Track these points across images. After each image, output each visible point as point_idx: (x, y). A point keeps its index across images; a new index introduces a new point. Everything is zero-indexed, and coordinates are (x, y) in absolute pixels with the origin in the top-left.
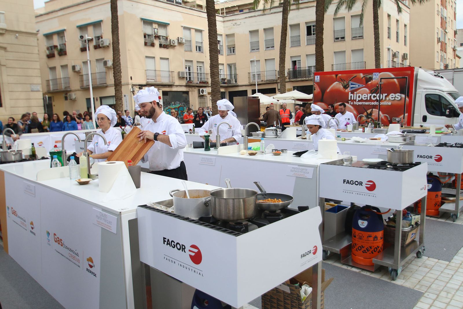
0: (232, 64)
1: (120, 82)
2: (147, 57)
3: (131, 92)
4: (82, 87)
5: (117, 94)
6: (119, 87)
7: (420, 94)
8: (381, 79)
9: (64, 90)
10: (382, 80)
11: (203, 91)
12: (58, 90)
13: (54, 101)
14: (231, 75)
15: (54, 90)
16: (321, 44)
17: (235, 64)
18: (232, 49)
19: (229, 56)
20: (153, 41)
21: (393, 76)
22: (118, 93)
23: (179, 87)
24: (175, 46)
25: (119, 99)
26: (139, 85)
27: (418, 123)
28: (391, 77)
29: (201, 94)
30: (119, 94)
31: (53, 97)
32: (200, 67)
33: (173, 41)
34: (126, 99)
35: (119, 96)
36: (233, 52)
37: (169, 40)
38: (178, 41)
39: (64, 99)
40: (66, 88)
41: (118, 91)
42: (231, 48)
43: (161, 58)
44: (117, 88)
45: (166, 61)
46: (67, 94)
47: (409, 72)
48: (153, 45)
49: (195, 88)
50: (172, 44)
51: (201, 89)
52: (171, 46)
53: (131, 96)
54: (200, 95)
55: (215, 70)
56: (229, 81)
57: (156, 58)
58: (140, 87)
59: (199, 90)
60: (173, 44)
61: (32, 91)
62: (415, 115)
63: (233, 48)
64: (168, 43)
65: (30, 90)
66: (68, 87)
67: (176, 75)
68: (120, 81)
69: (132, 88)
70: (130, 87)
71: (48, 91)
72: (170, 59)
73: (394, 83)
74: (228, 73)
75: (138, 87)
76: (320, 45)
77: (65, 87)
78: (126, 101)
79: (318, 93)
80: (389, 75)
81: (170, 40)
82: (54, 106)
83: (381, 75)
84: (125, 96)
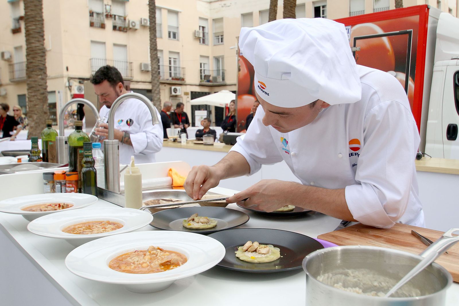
0: (219, 57)
2: (93, 42)
3: (67, 87)
7: (442, 71)
8: (355, 39)
10: (358, 42)
11: (175, 90)
14: (218, 70)
17: (223, 57)
18: (220, 37)
19: (215, 47)
20: (104, 21)
21: (380, 32)
23: (140, 83)
24: (136, 30)
26: (80, 79)
27: (435, 142)
28: (377, 33)
29: (173, 93)
32: (174, 59)
33: (133, 22)
34: (60, 97)
36: (222, 42)
37: (127, 21)
38: (141, 23)
42: (218, 36)
43: (115, 45)
45: (122, 49)
47: (416, 18)
48: (103, 26)
49: (165, 86)
50: (131, 26)
51: (173, 87)
52: (130, 29)
53: (66, 93)
54: (172, 95)
56: (215, 79)
57: (107, 44)
58: (81, 80)
59: (171, 88)
60: (133, 26)
62: (429, 122)
63: (222, 36)
64: (127, 26)
67: (136, 67)
69: (69, 81)
70: (66, 80)
72: (128, 46)
73: (383, 47)
74: (215, 68)
75: (78, 80)
78: (60, 100)
80: (372, 29)
81: (129, 21)
83: (354, 31)
84: (59, 92)
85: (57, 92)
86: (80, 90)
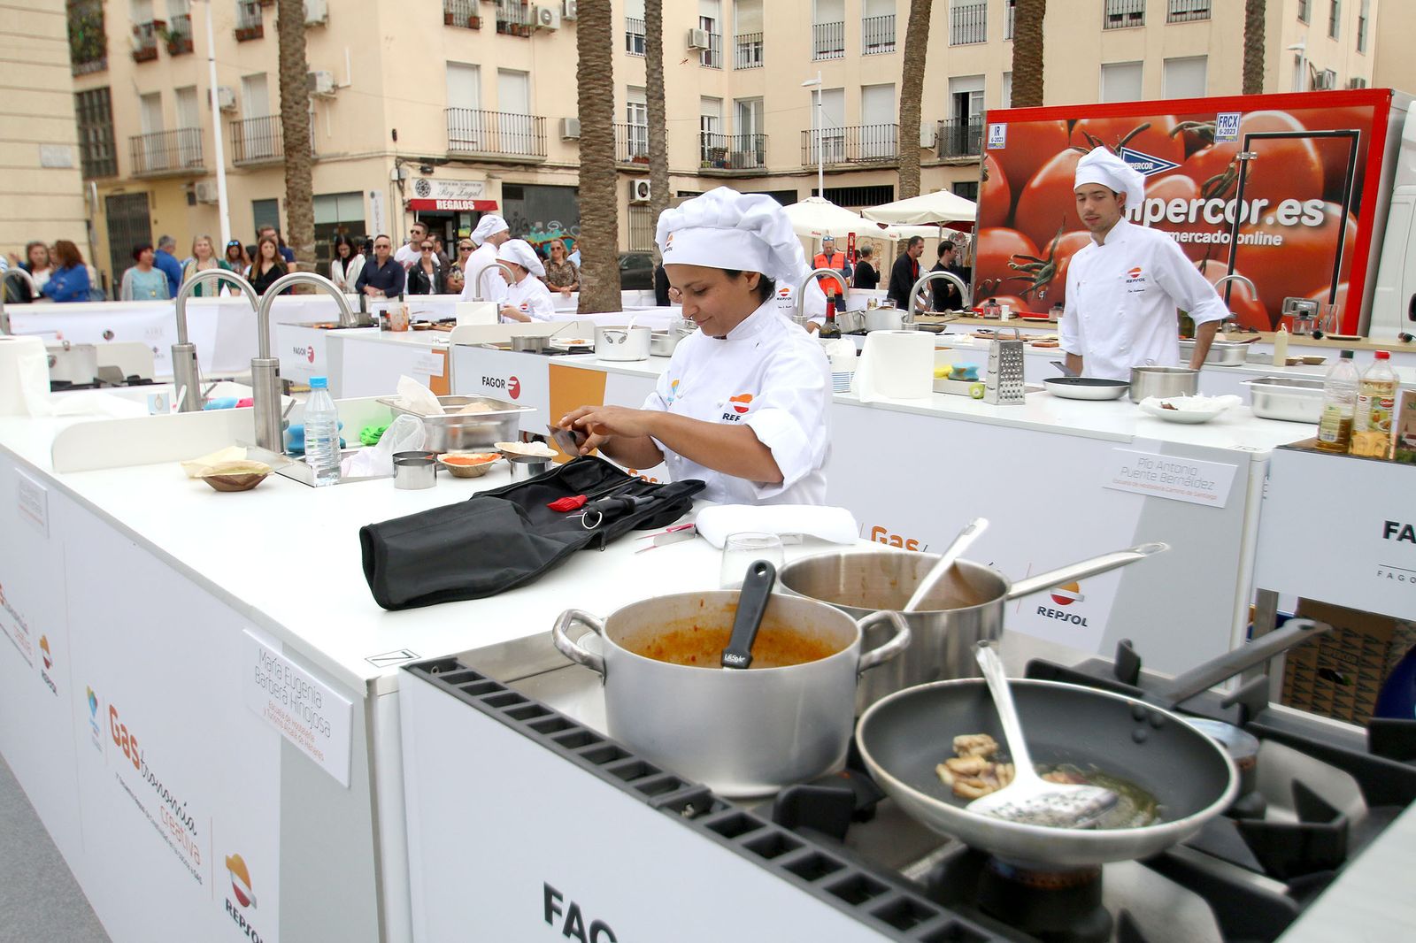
0: (750, 100)
2: (450, 64)
3: (394, 181)
4: (239, 163)
7: (1407, 203)
8: (1249, 138)
9: (184, 170)
10: (1252, 142)
11: (643, 189)
12: (165, 172)
13: (154, 207)
14: (745, 137)
15: (156, 169)
16: (1036, 16)
17: (759, 101)
18: (752, 48)
19: (739, 72)
20: (476, 9)
21: (1298, 128)
23: (560, 171)
24: (552, 31)
26: (423, 160)
27: (1387, 324)
29: (638, 197)
31: (153, 193)
32: (638, 105)
33: (548, 12)
34: (377, 207)
36: (757, 59)
37: (530, 9)
38: (564, 13)
39: (186, 200)
40: (191, 163)
42: (748, 45)
43: (502, 71)
45: (517, 82)
46: (192, 185)
47: (1368, 111)
48: (473, 24)
49: (618, 178)
50: (540, 23)
51: (638, 182)
52: (539, 28)
53: (393, 197)
54: (634, 202)
55: (593, 88)
56: (738, 158)
57: (483, 69)
58: (425, 165)
59: (632, 184)
60: (548, 22)
61: (44, 167)
62: (1379, 289)
63: (756, 44)
64: (528, 20)
65: (38, 164)
66: (198, 161)
67: (551, 129)
69: (397, 167)
70: (391, 164)
71: (136, 172)
72: (531, 75)
73: (1303, 155)
74: (737, 131)
75: (419, 165)
76: (1029, 19)
77: (191, 162)
78: (377, 214)
79: (999, 192)
80: (1282, 123)
81: (535, 10)
82: (156, 222)
83: (1247, 122)
84: (373, 195)
85: (367, 195)
86: (423, 188)
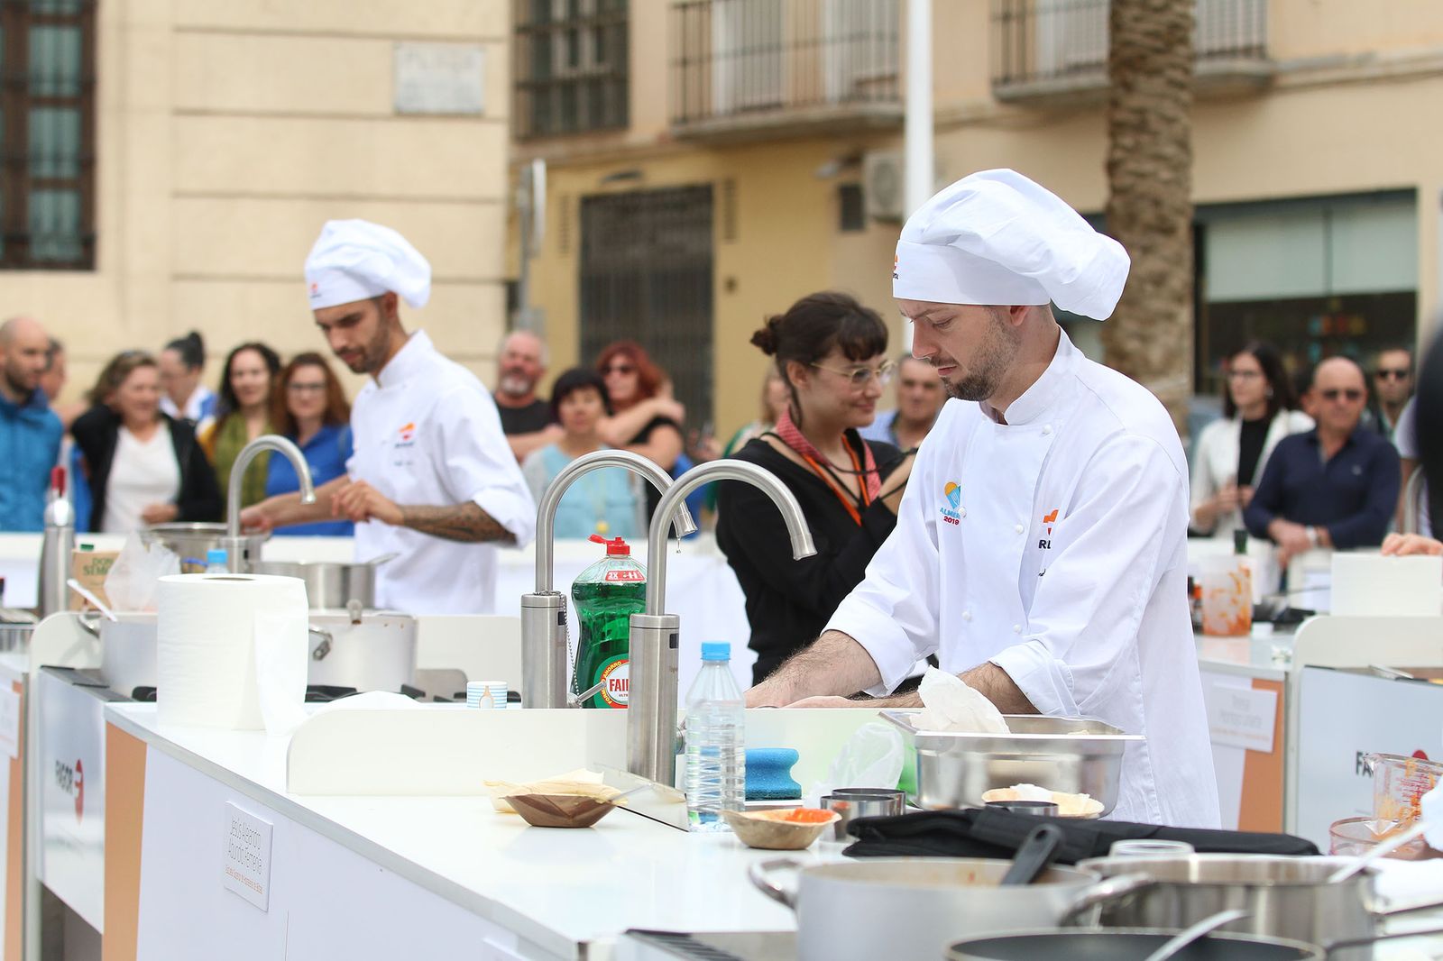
1: (1174, 27)
4: (1012, 89)
5: (1132, 166)
6: (1157, 84)
9: (833, 110)
12: (774, 118)
13: (731, 235)
15: (747, 109)
22: (1134, 150)
25: (1149, 228)
30: (1148, 167)
31: (730, 185)
35: (1143, 186)
39: (825, 213)
40: (859, 88)
41: (1141, 127)
44: (1135, 101)
46: (854, 161)
61: (400, 114)
65: (385, 107)
66: (881, 80)
68: (1168, 18)
71: (684, 120)
77: (861, 84)
82: (731, 285)
